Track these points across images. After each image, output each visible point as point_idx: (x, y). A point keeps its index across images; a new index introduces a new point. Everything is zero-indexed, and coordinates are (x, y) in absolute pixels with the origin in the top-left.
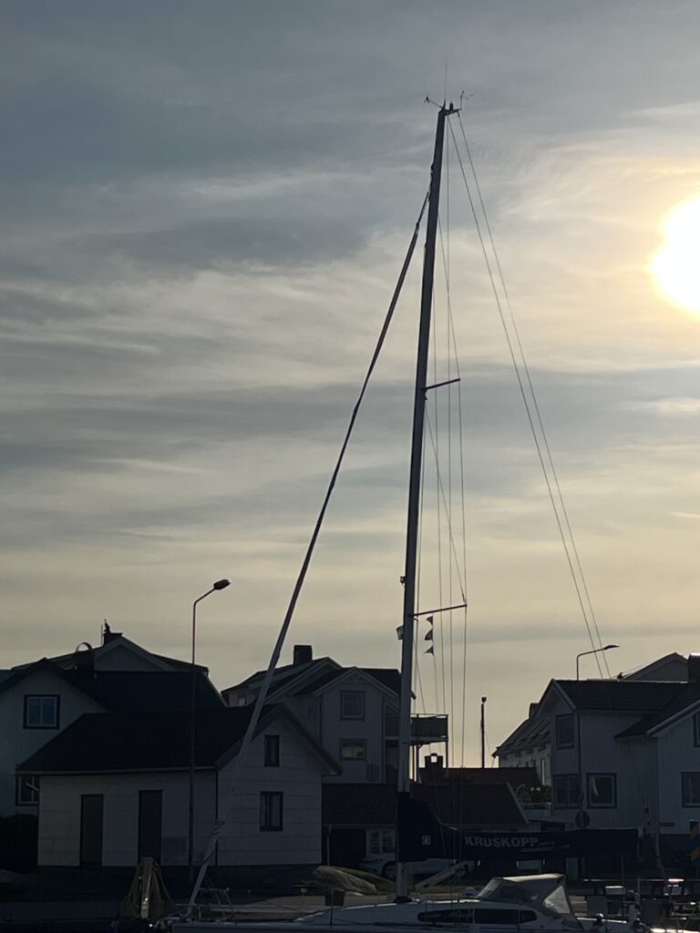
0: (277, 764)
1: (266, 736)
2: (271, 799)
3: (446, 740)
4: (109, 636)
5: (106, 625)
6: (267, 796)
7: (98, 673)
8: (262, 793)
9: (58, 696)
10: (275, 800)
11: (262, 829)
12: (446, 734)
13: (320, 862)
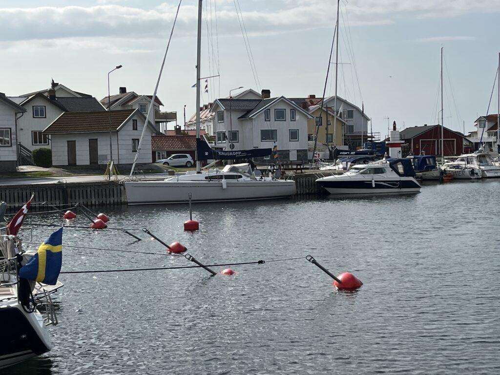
0: (137, 129)
1: (133, 120)
2: (135, 141)
3: (176, 120)
4: (54, 85)
5: (53, 80)
6: (134, 140)
7: (57, 98)
8: (132, 139)
9: (45, 107)
10: (136, 141)
11: (133, 151)
12: (176, 118)
13: (152, 162)
